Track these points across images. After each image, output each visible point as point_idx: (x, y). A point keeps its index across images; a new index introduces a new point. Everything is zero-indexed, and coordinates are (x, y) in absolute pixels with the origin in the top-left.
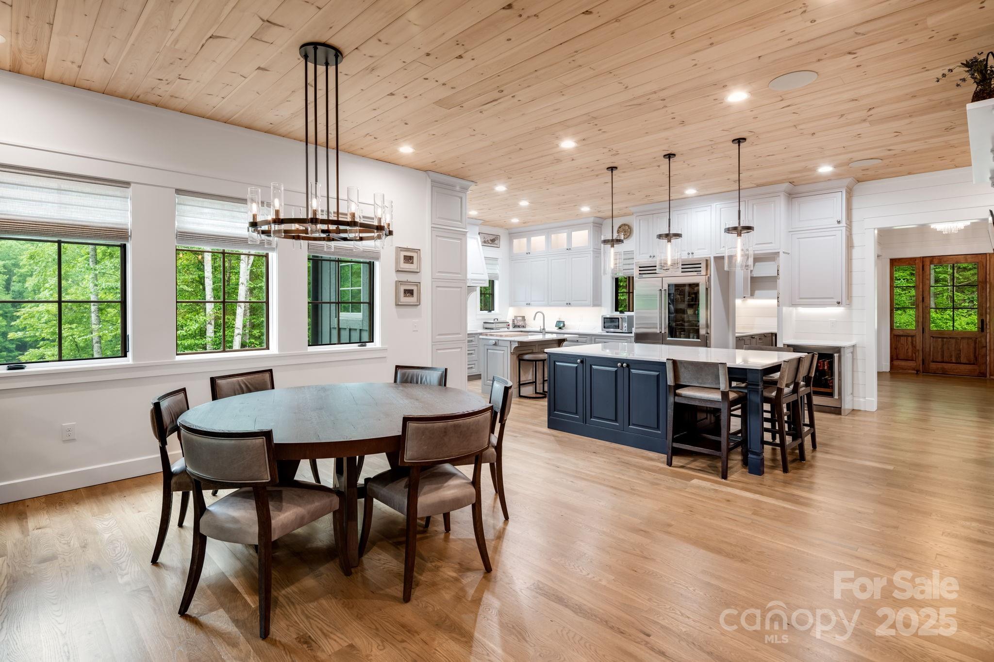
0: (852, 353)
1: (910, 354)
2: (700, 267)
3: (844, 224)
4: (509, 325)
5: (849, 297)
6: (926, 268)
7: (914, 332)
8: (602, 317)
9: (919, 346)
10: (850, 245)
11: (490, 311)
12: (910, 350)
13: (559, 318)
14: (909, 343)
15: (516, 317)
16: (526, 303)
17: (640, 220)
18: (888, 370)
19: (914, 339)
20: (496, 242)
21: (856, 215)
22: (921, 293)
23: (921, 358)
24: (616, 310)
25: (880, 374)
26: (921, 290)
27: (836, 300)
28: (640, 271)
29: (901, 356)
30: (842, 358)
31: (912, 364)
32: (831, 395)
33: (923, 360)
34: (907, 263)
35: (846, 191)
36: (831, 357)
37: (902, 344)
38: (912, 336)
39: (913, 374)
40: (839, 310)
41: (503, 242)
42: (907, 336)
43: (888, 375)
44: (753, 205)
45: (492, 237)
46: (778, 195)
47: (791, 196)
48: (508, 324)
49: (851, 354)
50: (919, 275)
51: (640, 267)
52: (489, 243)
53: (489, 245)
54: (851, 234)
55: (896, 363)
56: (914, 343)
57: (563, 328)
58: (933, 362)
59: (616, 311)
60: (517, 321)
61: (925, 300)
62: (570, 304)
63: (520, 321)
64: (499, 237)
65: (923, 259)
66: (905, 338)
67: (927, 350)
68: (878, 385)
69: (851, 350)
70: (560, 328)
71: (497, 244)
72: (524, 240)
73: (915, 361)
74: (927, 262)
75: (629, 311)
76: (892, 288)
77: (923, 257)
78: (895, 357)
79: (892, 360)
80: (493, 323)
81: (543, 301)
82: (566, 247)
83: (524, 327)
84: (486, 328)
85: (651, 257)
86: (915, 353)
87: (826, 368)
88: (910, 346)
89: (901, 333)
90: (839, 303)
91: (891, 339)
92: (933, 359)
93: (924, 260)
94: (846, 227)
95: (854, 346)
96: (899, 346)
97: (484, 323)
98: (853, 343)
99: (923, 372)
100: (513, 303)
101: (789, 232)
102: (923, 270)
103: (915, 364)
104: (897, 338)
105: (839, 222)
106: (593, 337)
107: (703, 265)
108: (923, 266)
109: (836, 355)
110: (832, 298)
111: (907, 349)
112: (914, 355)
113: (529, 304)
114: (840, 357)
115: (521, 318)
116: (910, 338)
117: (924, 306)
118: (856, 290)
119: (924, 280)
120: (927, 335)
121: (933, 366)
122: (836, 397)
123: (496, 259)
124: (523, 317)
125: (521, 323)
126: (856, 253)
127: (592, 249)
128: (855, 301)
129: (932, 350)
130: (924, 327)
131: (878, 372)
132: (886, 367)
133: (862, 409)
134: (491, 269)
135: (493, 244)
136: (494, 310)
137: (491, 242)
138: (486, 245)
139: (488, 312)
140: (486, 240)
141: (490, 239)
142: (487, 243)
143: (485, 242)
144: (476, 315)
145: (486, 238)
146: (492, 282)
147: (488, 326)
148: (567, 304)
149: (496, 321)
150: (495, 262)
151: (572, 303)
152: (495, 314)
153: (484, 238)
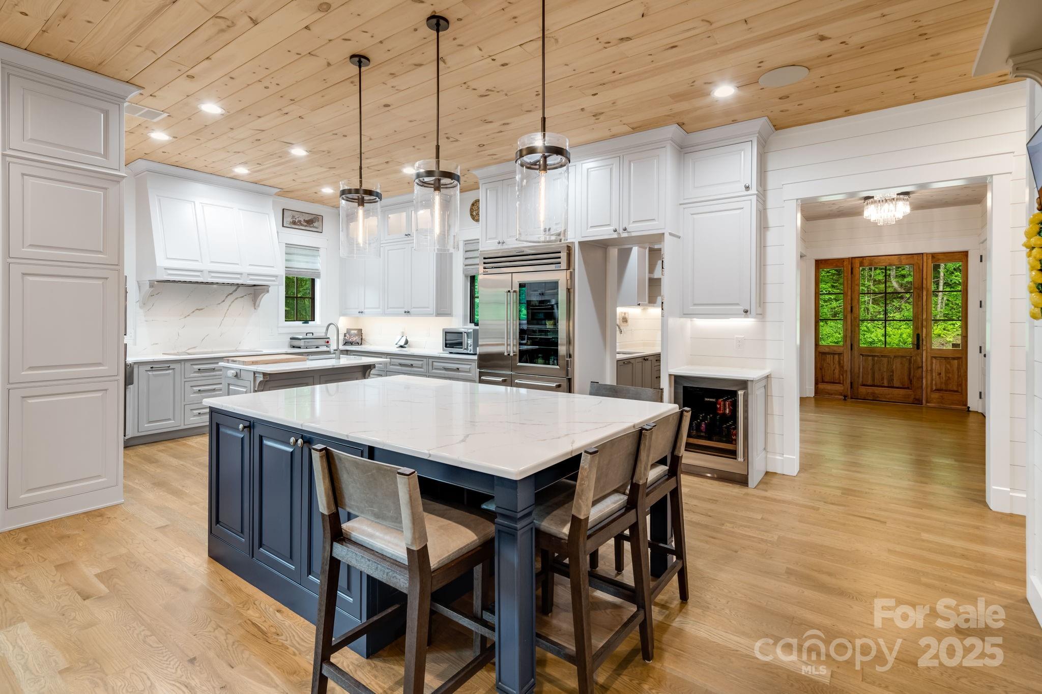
0: (765, 386)
1: (837, 375)
2: (560, 258)
3: (754, 190)
4: (328, 342)
5: (762, 302)
6: (856, 271)
7: (842, 349)
8: (443, 330)
9: (847, 366)
10: (763, 226)
11: (306, 322)
12: (837, 371)
14: (836, 362)
15: (348, 331)
16: (359, 310)
17: (487, 190)
18: (812, 394)
19: (842, 358)
20: (315, 224)
21: (772, 180)
22: (850, 302)
23: (849, 381)
24: (471, 321)
25: (803, 400)
26: (849, 298)
27: (741, 308)
28: (484, 263)
29: (827, 379)
30: (750, 397)
31: (838, 387)
32: (733, 454)
33: (851, 383)
34: (835, 264)
35: (758, 141)
36: (734, 394)
37: (828, 363)
38: (840, 354)
39: (840, 399)
40: (747, 323)
41: (328, 225)
42: (834, 354)
43: (813, 401)
44: (630, 162)
45: (309, 218)
46: (663, 146)
47: (683, 150)
48: (327, 340)
49: (763, 390)
50: (848, 279)
51: (485, 258)
52: (302, 225)
53: (303, 228)
54: (765, 209)
55: (821, 386)
56: (842, 362)
58: (863, 385)
60: (351, 335)
61: (854, 309)
62: (409, 312)
63: (356, 335)
64: (320, 217)
65: (852, 260)
66: (832, 356)
67: (856, 370)
68: (801, 420)
69: (763, 383)
70: (401, 346)
71: (317, 228)
73: (843, 384)
74: (857, 262)
76: (817, 295)
77: (852, 258)
78: (820, 379)
79: (816, 383)
80: (300, 339)
81: (379, 308)
82: (404, 232)
83: (360, 343)
84: (294, 347)
85: (499, 243)
86: (842, 375)
87: (727, 411)
88: (837, 366)
89: (827, 350)
90: (746, 312)
91: (816, 358)
92: (862, 382)
93: (854, 261)
94: (757, 195)
95: (768, 377)
96: (825, 366)
97: (291, 339)
98: (765, 372)
99: (852, 398)
100: (344, 310)
101: (681, 204)
102: (852, 273)
103: (843, 388)
104: (822, 355)
105: (747, 188)
106: (431, 360)
107: (563, 255)
108: (852, 269)
109: (741, 393)
110: (738, 304)
111: (834, 370)
112: (841, 377)
113: (362, 312)
114: (746, 396)
115: (356, 332)
116: (836, 357)
117: (852, 318)
118: (771, 293)
119: (853, 285)
120: (856, 352)
121: (863, 390)
122: (740, 459)
123: (317, 249)
124: (360, 331)
125: (356, 339)
126: (772, 237)
128: (770, 308)
129: (861, 370)
130: (853, 343)
131: (800, 398)
132: (810, 392)
133: (779, 472)
134: (307, 262)
135: (311, 227)
136: (314, 321)
137: (306, 224)
138: (297, 227)
139: (303, 323)
140: (297, 221)
141: (304, 220)
142: (298, 225)
143: (294, 223)
144: (278, 327)
145: (296, 217)
146: (313, 281)
147: (296, 343)
148: (405, 312)
149: (310, 336)
150: (315, 253)
151: (412, 311)
152: (316, 326)
153: (293, 217)
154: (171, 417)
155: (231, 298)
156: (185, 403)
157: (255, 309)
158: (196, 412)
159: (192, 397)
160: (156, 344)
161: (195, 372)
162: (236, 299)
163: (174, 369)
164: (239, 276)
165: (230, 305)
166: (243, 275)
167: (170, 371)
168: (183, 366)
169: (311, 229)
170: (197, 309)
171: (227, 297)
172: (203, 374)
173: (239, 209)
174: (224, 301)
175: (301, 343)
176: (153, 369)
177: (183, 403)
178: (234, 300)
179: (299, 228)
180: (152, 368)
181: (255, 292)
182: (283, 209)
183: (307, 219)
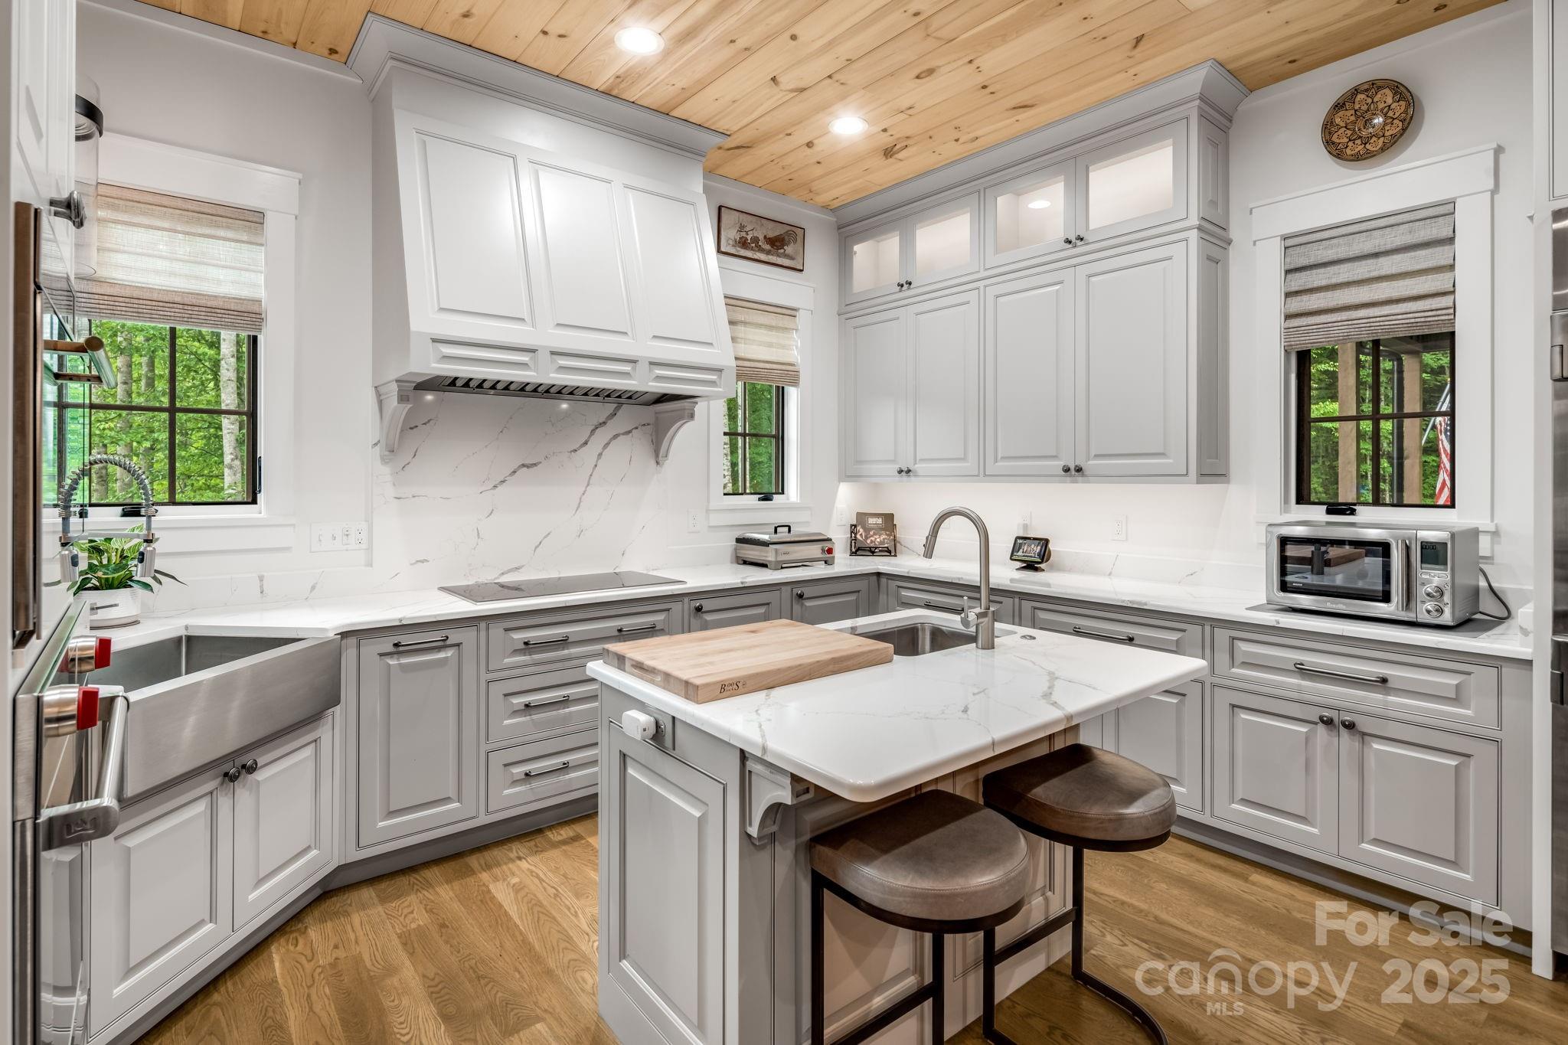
4: (830, 551)
11: (767, 497)
13: (1025, 527)
15: (862, 517)
16: (897, 467)
20: (789, 249)
24: (1302, 498)
41: (817, 253)
45: (774, 232)
48: (827, 545)
52: (761, 250)
53: (763, 257)
57: (1042, 566)
59: (1298, 502)
60: (867, 530)
62: (1079, 470)
63: (879, 530)
64: (799, 232)
70: (1031, 566)
71: (792, 258)
72: (891, 244)
75: (1377, 502)
80: (765, 544)
81: (964, 459)
82: (1061, 235)
83: (889, 552)
84: (745, 563)
97: (739, 540)
100: (851, 470)
113: (909, 471)
115: (880, 521)
123: (790, 312)
124: (889, 518)
125: (879, 539)
127: (1194, 220)
134: (770, 345)
135: (778, 256)
136: (783, 493)
137: (768, 247)
138: (749, 254)
139: (760, 499)
140: (749, 237)
141: (765, 237)
142: (752, 249)
143: (743, 243)
144: (708, 511)
145: (747, 229)
146: (781, 393)
147: (752, 553)
148: (1067, 470)
149: (783, 532)
150: (785, 322)
151: (1090, 465)
152: (792, 508)
153: (742, 228)
154: (452, 793)
155: (603, 435)
156: (490, 747)
157: (658, 463)
158: (518, 771)
159: (507, 726)
160: (422, 561)
161: (516, 652)
162: (616, 437)
163: (458, 645)
164: (627, 368)
165: (600, 455)
166: (638, 365)
167: (449, 653)
168: (483, 634)
169: (779, 261)
170: (524, 465)
171: (593, 432)
172: (536, 657)
173: (626, 187)
174: (586, 443)
175: (769, 555)
176: (401, 649)
177: (484, 748)
178: (611, 440)
179: (755, 257)
180: (396, 645)
181: (657, 418)
182: (720, 208)
183: (771, 235)
